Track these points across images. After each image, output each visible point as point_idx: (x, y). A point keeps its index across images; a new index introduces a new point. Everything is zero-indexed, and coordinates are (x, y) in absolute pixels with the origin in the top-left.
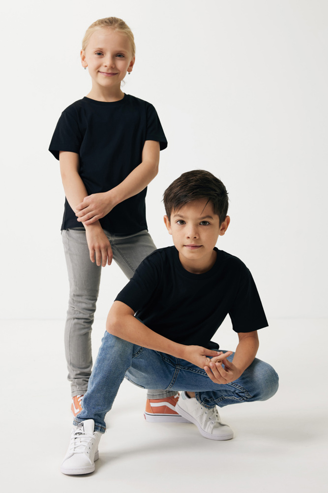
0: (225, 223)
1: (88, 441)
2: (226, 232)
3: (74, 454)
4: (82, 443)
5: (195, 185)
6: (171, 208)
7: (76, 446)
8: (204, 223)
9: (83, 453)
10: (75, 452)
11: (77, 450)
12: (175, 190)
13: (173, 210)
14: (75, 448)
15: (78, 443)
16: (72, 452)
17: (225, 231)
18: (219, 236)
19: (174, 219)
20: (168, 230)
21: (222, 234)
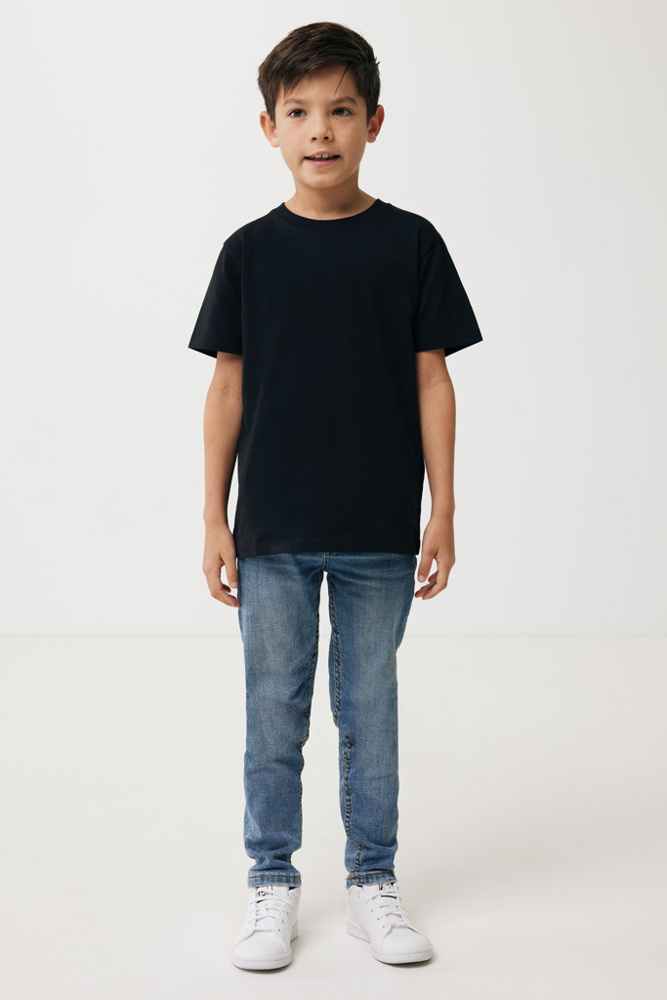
0: (375, 119)
1: (281, 909)
2: (377, 138)
3: (255, 932)
4: (271, 912)
5: (321, 40)
6: (277, 89)
7: (258, 917)
8: (339, 112)
9: (270, 931)
10: (257, 928)
11: (262, 925)
12: (283, 55)
13: (282, 92)
14: (257, 920)
15: (263, 913)
16: (252, 927)
17: (376, 135)
18: (367, 144)
19: (281, 109)
20: (270, 140)
21: (372, 140)
